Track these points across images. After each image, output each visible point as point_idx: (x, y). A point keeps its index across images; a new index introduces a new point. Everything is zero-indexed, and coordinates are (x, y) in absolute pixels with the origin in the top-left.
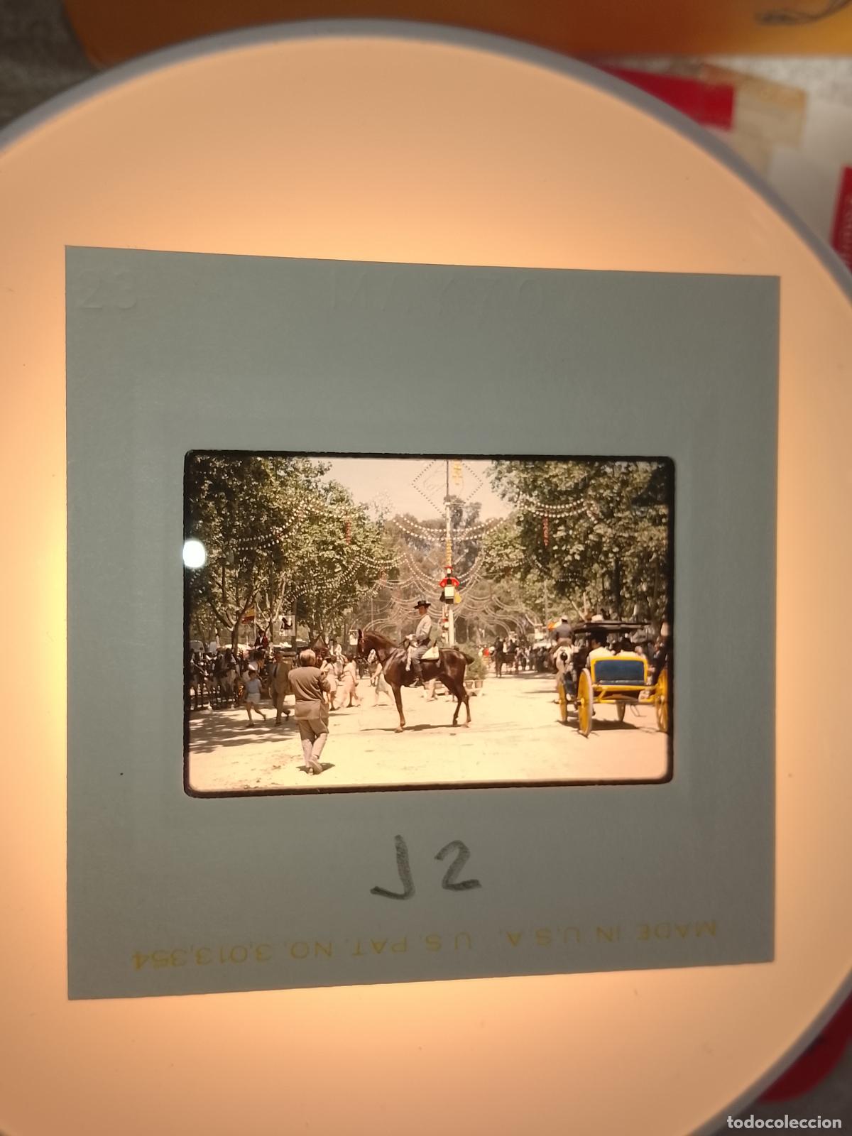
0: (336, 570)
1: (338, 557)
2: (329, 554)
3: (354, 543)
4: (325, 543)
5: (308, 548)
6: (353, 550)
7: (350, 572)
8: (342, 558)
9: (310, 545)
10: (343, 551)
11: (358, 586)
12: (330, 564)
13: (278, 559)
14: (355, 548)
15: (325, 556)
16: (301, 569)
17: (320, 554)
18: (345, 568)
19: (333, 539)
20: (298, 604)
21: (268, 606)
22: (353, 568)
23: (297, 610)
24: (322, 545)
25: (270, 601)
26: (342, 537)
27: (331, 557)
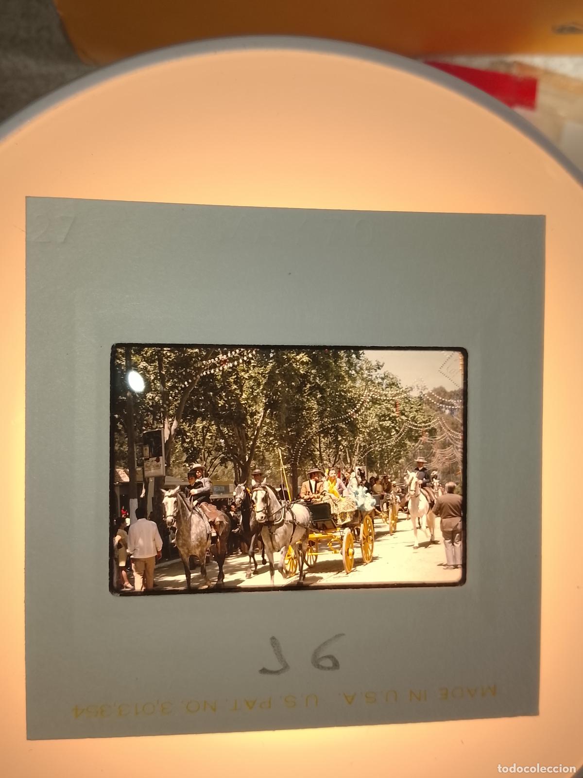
0: (392, 434)
1: (393, 425)
2: (387, 423)
3: (403, 414)
4: (384, 416)
5: (372, 420)
6: (402, 419)
7: (401, 434)
8: (395, 426)
9: (373, 417)
10: (396, 420)
11: (408, 443)
12: (388, 430)
13: (353, 428)
14: (404, 418)
15: (384, 424)
16: (369, 434)
17: (381, 423)
18: (397, 431)
20: (368, 458)
21: (349, 461)
22: (403, 431)
23: (368, 463)
24: (382, 417)
25: (350, 457)
26: (395, 411)
27: (388, 425)
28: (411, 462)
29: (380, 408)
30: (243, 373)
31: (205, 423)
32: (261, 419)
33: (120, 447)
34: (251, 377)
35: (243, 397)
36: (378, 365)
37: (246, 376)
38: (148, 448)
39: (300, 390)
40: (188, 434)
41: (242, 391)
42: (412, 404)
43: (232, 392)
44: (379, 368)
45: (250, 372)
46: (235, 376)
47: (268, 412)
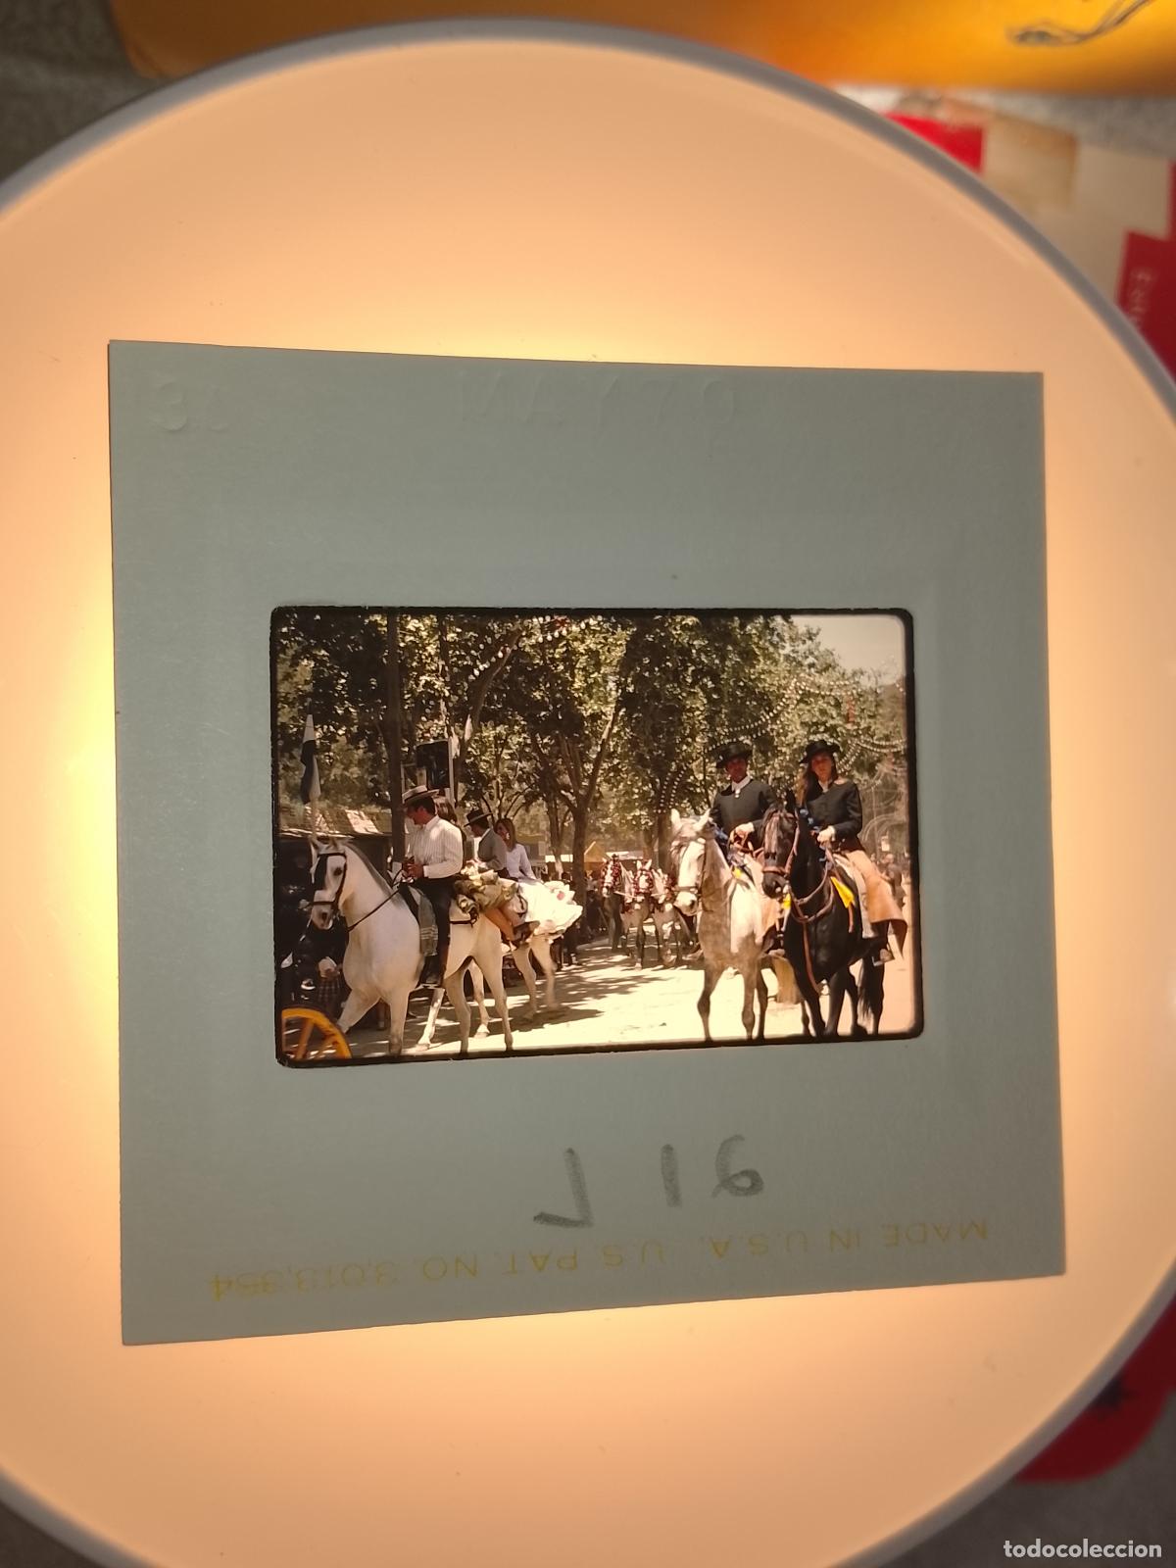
3: (848, 721)
4: (816, 724)
5: (797, 733)
10: (837, 732)
13: (766, 746)
14: (850, 727)
19: (824, 719)
24: (813, 727)
26: (835, 716)
29: (809, 711)
30: (576, 644)
32: (609, 726)
33: (344, 769)
34: (589, 651)
35: (576, 686)
36: (809, 633)
37: (582, 648)
38: (424, 772)
39: (676, 676)
41: (573, 675)
43: (557, 676)
44: (810, 639)
45: (588, 642)
46: (564, 649)
47: (621, 713)
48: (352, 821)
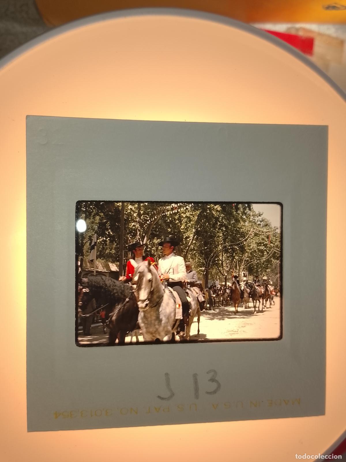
0: (264, 254)
1: (265, 249)
2: (262, 248)
3: (272, 243)
4: (261, 243)
5: (254, 246)
7: (269, 255)
8: (267, 249)
9: (254, 244)
10: (267, 246)
11: (273, 260)
12: (262, 251)
13: (243, 250)
14: (272, 245)
15: (260, 248)
16: (251, 254)
17: (258, 247)
18: (268, 253)
19: (263, 241)
20: (249, 267)
21: (238, 268)
22: (271, 253)
23: (249, 270)
24: (259, 244)
25: (239, 266)
26: (267, 241)
27: (263, 248)
28: (273, 271)
29: (259, 239)
30: (182, 214)
31: (159, 240)
32: (191, 241)
33: (110, 250)
34: (187, 217)
35: (182, 228)
36: (260, 214)
37: (184, 216)
38: (130, 253)
39: (214, 226)
40: (149, 246)
41: (181, 224)
42: (277, 238)
43: (176, 224)
44: (260, 216)
45: (187, 214)
46: (179, 216)
47: (195, 237)
48: (111, 267)
